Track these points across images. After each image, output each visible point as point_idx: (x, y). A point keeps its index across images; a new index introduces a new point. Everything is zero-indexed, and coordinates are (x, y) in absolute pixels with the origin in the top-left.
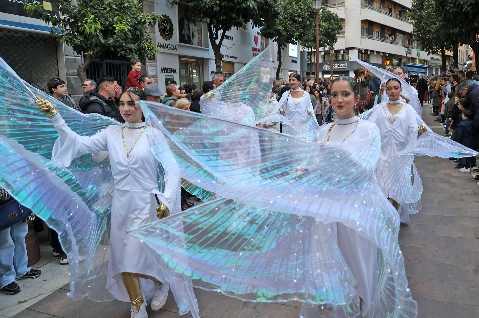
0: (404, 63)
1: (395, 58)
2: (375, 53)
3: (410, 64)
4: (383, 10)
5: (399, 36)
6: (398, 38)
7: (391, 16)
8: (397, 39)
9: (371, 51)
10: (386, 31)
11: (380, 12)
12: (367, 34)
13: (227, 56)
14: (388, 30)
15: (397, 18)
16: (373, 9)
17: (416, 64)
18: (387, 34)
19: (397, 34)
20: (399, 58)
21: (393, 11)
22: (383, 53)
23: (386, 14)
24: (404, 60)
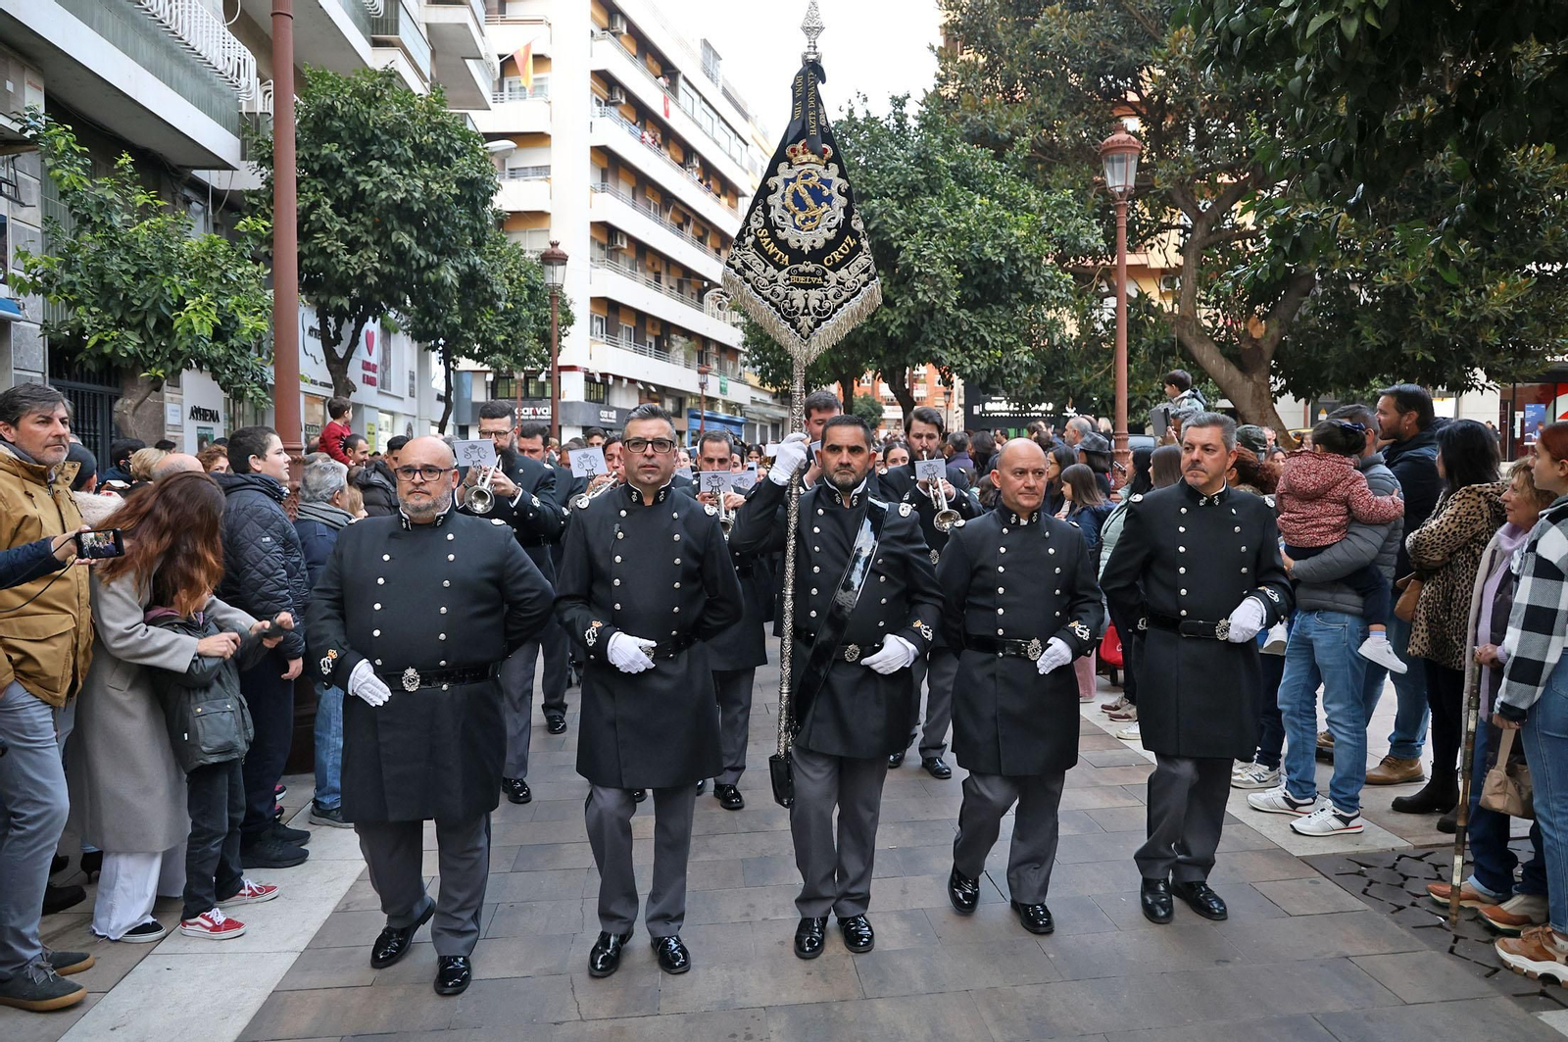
0: (689, 410)
1: (669, 396)
2: (625, 381)
3: (706, 413)
4: (640, 275)
5: (679, 343)
6: (676, 345)
7: (659, 290)
8: (674, 349)
9: (615, 377)
10: (649, 329)
11: (634, 279)
12: (605, 335)
13: (313, 382)
14: (653, 326)
15: (672, 296)
16: (617, 271)
17: (717, 414)
18: (651, 334)
19: (674, 336)
20: (680, 397)
21: (663, 280)
22: (642, 383)
23: (648, 284)
24: (689, 403)
